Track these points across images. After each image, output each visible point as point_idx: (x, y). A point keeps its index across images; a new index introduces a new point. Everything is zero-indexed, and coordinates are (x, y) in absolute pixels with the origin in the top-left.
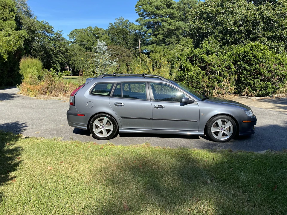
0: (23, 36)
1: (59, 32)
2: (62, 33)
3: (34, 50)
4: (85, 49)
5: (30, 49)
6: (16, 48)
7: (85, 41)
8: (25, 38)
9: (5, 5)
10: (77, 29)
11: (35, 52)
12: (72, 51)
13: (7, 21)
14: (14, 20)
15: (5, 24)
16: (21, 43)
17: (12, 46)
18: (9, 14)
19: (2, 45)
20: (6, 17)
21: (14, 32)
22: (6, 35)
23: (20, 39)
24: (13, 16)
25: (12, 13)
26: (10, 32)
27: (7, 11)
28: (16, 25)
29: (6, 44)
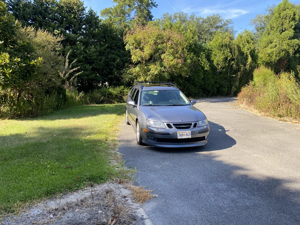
0: (297, 44)
6: (278, 58)
9: (286, 16)
13: (285, 32)
14: (293, 29)
15: (281, 36)
16: (291, 51)
17: (274, 57)
18: (289, 24)
19: (262, 57)
20: (285, 28)
21: (287, 42)
22: (273, 46)
23: (292, 48)
24: (292, 25)
25: (293, 23)
26: (277, 44)
27: (288, 21)
28: (294, 34)
29: (268, 55)
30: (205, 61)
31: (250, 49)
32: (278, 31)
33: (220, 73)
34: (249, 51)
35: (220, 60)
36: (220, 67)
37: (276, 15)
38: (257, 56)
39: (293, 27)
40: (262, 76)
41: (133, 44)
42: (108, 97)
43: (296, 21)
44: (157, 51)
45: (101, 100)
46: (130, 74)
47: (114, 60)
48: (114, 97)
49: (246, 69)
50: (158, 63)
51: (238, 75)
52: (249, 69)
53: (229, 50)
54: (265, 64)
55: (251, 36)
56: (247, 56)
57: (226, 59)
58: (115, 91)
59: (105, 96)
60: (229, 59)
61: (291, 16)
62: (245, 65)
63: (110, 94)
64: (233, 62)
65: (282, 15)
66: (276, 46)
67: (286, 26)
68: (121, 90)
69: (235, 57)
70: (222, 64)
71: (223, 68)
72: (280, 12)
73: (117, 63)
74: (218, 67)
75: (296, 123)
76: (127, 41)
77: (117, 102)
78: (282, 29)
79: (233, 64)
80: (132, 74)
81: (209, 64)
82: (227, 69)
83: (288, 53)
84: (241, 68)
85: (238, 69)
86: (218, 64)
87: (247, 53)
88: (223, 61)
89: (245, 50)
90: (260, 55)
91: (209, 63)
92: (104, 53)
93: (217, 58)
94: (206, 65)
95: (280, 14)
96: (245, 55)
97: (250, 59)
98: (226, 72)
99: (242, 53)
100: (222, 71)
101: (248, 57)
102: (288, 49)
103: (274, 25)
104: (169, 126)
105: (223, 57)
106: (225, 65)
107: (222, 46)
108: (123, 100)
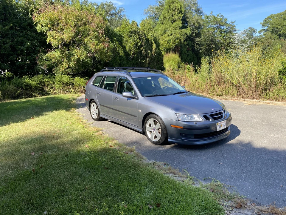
0: (186, 34)
1: (232, 23)
2: (235, 24)
3: (197, 44)
4: (278, 37)
5: (194, 44)
6: (174, 45)
7: (279, 27)
8: (187, 35)
9: (175, 9)
10: (273, 15)
11: (198, 47)
12: (259, 41)
13: (176, 22)
14: (181, 20)
15: (173, 25)
16: (182, 40)
17: (171, 44)
18: (178, 15)
19: (163, 43)
20: (175, 19)
21: (178, 31)
22: (170, 35)
23: (182, 36)
24: (180, 17)
25: (180, 15)
26: (173, 32)
27: (177, 13)
28: (182, 24)
29: (167, 42)
30: (119, 47)
31: (153, 36)
32: (170, 21)
33: (133, 59)
34: (153, 38)
35: (131, 46)
36: (132, 52)
37: (167, 6)
38: (159, 42)
39: (181, 18)
40: (172, 61)
41: (47, 24)
42: (26, 89)
43: (183, 13)
44: (77, 34)
45: (18, 94)
46: (47, 61)
47: (22, 43)
48: (33, 89)
49: (152, 55)
50: (82, 47)
51: (147, 61)
52: (155, 55)
53: (138, 37)
54: (165, 50)
55: (152, 24)
56: (151, 42)
57: (136, 45)
58: (33, 81)
59: (22, 88)
60: (139, 45)
61: (179, 8)
62: (151, 51)
63: (28, 85)
64: (142, 48)
65: (171, 7)
66: (172, 35)
67: (175, 17)
68: (40, 79)
69: (143, 43)
70: (133, 50)
71: (134, 54)
72: (170, 5)
73: (27, 47)
74: (130, 53)
75: (236, 100)
76: (38, 21)
77: (38, 94)
78: (173, 20)
79: (142, 50)
80: (51, 60)
81: (123, 50)
82: (138, 55)
83: (180, 40)
84: (149, 54)
85: (147, 55)
86: (130, 50)
87: (151, 40)
88: (134, 47)
89: (149, 37)
90: (161, 42)
91: (122, 48)
92: (7, 35)
93: (128, 44)
94: (121, 51)
95: (170, 6)
96: (150, 41)
97: (154, 46)
98: (137, 58)
99: (147, 40)
100: (134, 57)
101: (153, 43)
102: (180, 37)
103: (166, 15)
104: (206, 117)
105: (134, 43)
106: (136, 51)
107: (132, 32)
108: (45, 91)
